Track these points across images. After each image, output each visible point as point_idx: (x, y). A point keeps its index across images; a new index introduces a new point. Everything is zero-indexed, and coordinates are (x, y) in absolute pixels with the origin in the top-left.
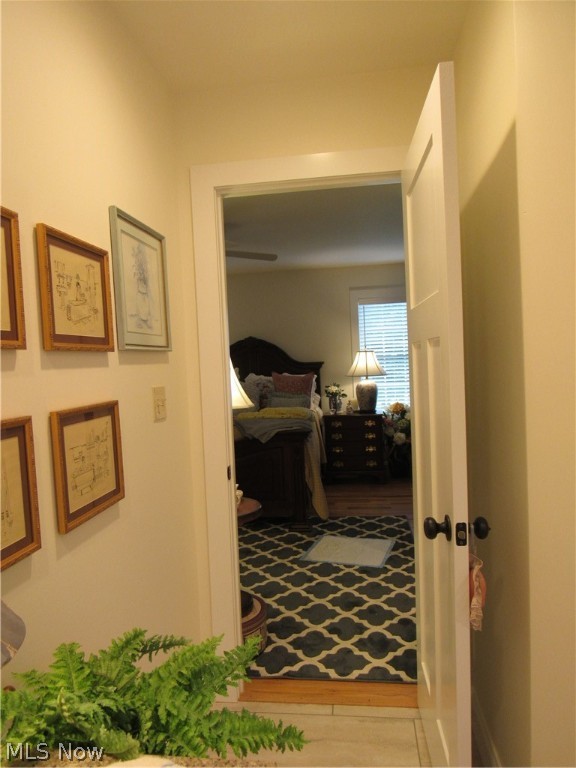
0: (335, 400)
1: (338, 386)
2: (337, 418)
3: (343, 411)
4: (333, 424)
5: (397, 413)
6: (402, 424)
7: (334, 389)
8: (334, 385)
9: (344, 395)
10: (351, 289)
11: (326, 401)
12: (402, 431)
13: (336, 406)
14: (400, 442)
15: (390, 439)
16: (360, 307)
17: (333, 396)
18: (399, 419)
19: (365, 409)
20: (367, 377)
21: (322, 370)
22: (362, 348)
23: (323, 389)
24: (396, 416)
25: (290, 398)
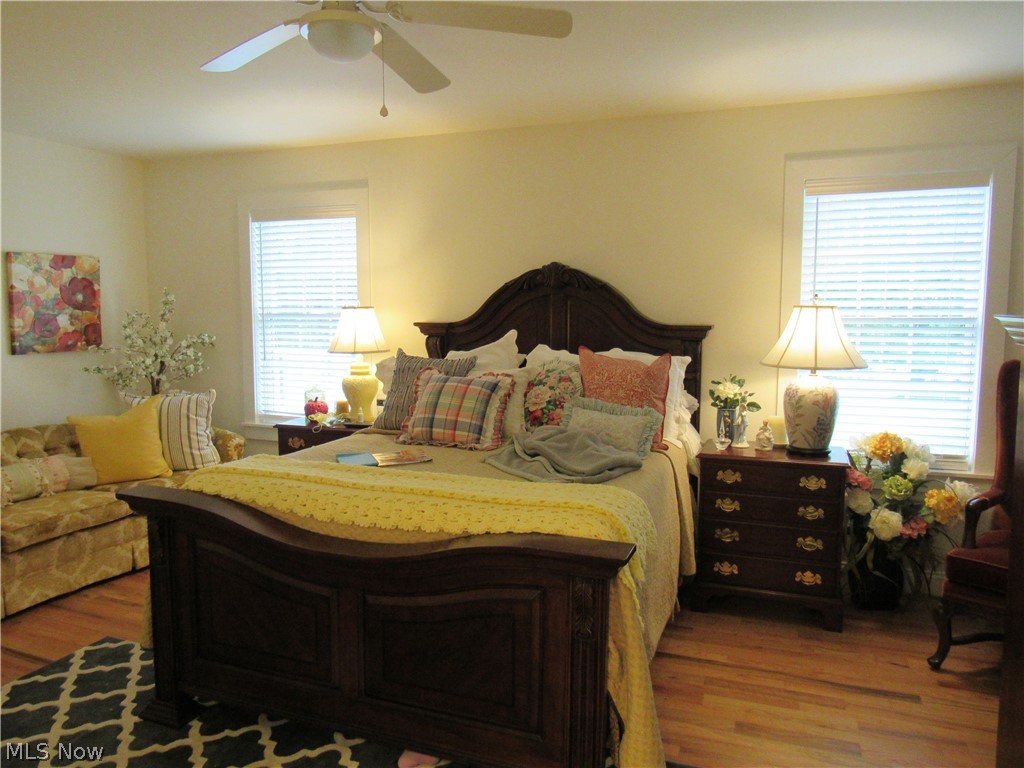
0: (732, 415)
1: (741, 383)
2: (731, 461)
3: (746, 445)
4: (720, 475)
5: (883, 459)
6: (895, 486)
7: (729, 390)
8: (733, 380)
9: (754, 406)
10: (789, 157)
11: (710, 414)
12: (893, 506)
13: (731, 431)
14: (885, 535)
15: (861, 521)
16: (809, 201)
17: (727, 406)
18: (887, 474)
19: (801, 444)
20: (814, 370)
21: (706, 343)
22: (806, 298)
23: (706, 386)
24: (878, 465)
25: (612, 412)
